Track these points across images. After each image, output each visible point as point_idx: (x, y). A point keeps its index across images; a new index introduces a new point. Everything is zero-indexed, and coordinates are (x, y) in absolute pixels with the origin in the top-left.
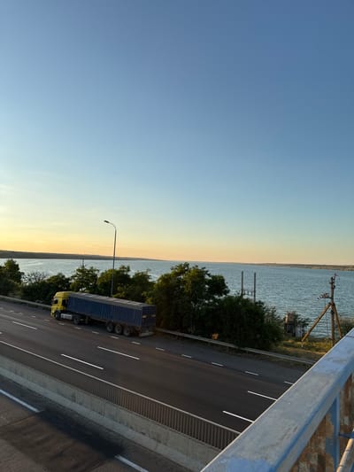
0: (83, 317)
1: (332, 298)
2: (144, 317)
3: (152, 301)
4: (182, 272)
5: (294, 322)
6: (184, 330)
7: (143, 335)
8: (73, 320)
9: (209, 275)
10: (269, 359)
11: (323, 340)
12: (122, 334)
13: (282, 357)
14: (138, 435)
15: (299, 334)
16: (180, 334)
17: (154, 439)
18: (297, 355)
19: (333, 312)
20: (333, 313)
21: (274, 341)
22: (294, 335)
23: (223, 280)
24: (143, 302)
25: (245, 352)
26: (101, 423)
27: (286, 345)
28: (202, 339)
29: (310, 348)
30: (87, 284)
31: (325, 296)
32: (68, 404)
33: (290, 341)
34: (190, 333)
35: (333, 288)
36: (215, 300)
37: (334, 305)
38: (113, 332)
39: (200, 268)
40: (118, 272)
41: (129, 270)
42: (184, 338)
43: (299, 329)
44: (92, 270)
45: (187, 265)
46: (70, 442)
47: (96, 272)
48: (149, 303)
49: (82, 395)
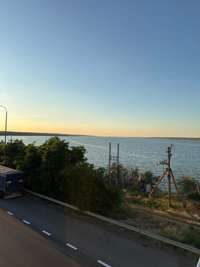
1: (169, 165)
2: (9, 183)
5: (145, 182)
15: (148, 190)
20: (169, 176)
22: (144, 191)
25: (86, 215)
29: (151, 205)
31: (163, 163)
33: (138, 197)
35: (170, 156)
37: (170, 170)
43: (148, 186)
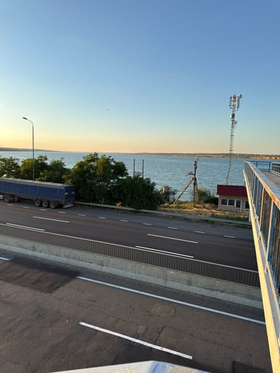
0: (13, 196)
1: (195, 175)
2: (66, 194)
3: (71, 182)
4: (93, 160)
5: (168, 193)
6: (97, 201)
7: (65, 207)
8: (3, 199)
9: (114, 162)
10: (156, 216)
11: (187, 202)
12: (49, 207)
13: (164, 213)
14: (88, 264)
15: (171, 200)
16: (94, 204)
17: (99, 264)
18: (172, 212)
19: (195, 184)
21: (158, 204)
22: (168, 201)
23: (124, 165)
24: (63, 183)
26: (59, 261)
27: (164, 207)
28: (110, 206)
29: (179, 208)
30: (10, 171)
32: (30, 253)
33: (166, 204)
34: (101, 203)
35: (196, 168)
36: (119, 180)
37: (195, 179)
38: (41, 206)
39: (107, 157)
40: (37, 161)
41: (46, 159)
42: (97, 206)
43: (171, 196)
44: (11, 160)
45: (96, 154)
46: (42, 274)
47: (16, 161)
48: (68, 184)
49: (40, 246)
